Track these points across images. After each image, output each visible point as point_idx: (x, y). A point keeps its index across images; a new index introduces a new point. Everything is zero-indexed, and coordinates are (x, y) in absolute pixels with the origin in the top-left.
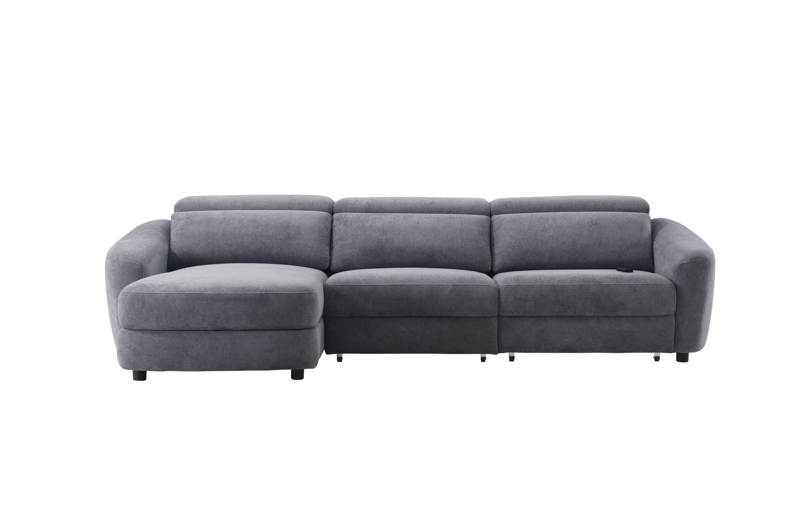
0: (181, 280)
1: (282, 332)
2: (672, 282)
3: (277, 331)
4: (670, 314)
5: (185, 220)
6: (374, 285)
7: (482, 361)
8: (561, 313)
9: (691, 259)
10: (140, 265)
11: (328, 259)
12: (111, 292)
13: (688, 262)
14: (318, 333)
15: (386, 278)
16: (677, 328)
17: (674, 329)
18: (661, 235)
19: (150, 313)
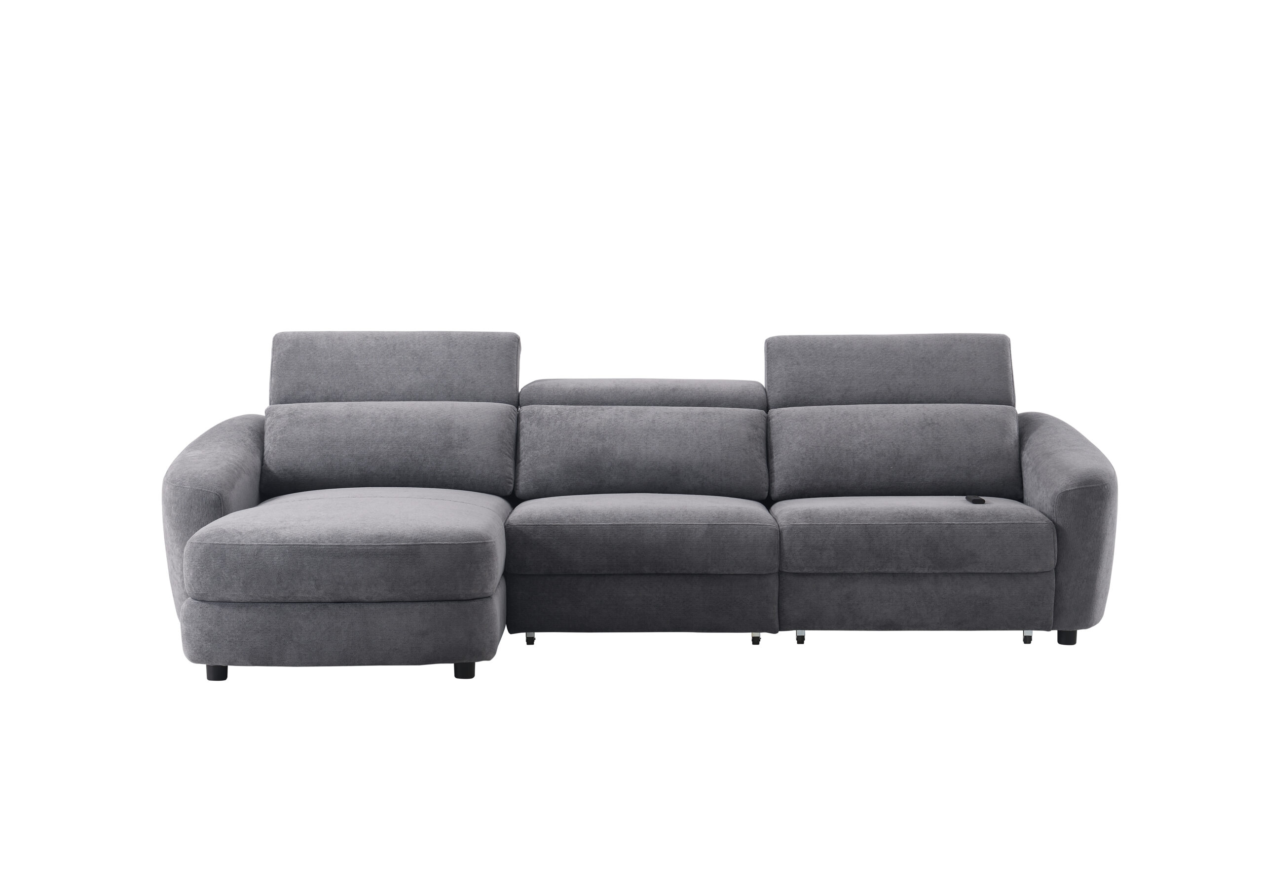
0: (282, 522)
1: (440, 604)
2: (1051, 520)
3: (433, 604)
4: (1047, 570)
5: (288, 418)
6: (584, 525)
7: (753, 644)
8: (878, 569)
9: (1080, 484)
10: (216, 494)
11: (512, 479)
12: (171, 535)
13: (1076, 489)
14: (497, 605)
15: (604, 514)
16: (1058, 591)
17: (1054, 593)
18: (1034, 441)
19: (233, 576)
